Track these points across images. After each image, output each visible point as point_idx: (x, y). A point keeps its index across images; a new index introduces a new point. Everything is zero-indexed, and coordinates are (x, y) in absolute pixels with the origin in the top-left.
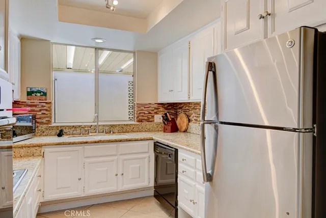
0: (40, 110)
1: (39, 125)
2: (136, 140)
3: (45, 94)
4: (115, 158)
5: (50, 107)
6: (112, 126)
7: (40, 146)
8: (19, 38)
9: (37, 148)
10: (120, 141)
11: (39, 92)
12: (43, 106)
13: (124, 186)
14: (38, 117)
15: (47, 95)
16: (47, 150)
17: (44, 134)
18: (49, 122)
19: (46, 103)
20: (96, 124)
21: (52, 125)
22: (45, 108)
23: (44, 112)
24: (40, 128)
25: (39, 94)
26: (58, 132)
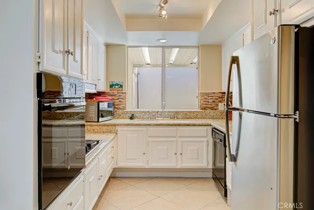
0: (118, 99)
1: (117, 110)
2: (194, 125)
3: (121, 86)
4: (175, 139)
5: (125, 97)
6: (177, 112)
7: (115, 125)
8: (105, 46)
9: (113, 127)
10: (179, 125)
11: (117, 85)
12: (120, 96)
13: (183, 164)
14: (116, 104)
15: (124, 87)
16: (119, 129)
17: (121, 117)
18: (124, 108)
19: (122, 93)
20: (162, 110)
21: (127, 110)
22: (121, 97)
23: (121, 100)
24: (117, 112)
25: (117, 87)
26: (131, 115)
